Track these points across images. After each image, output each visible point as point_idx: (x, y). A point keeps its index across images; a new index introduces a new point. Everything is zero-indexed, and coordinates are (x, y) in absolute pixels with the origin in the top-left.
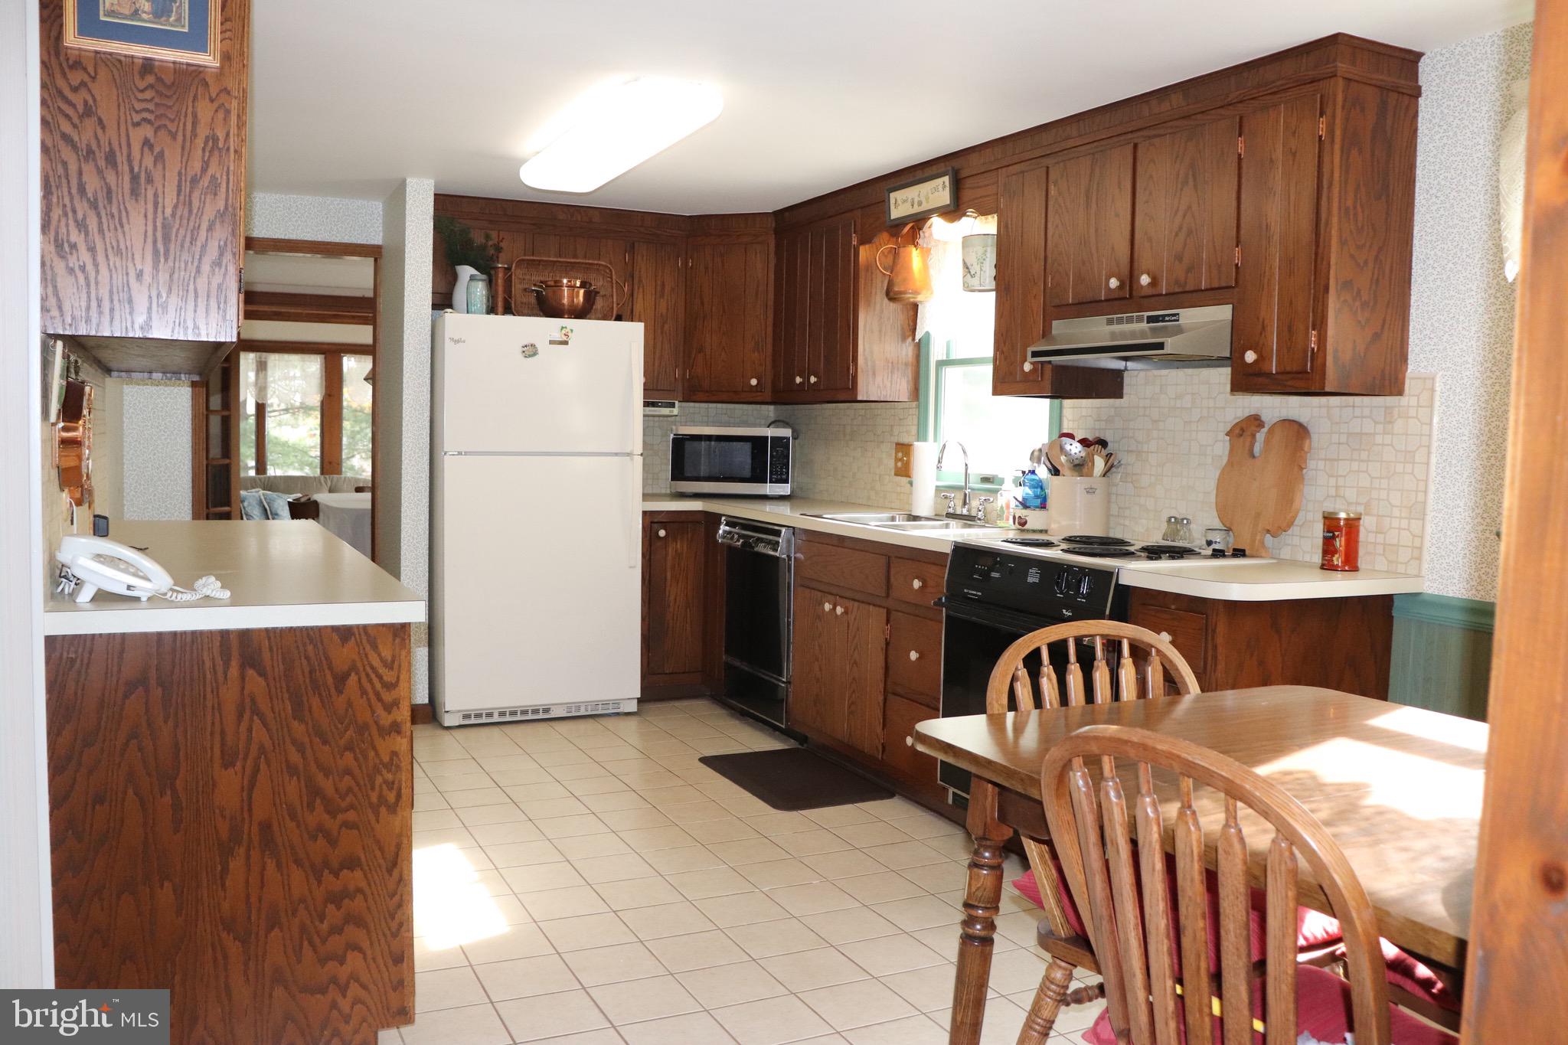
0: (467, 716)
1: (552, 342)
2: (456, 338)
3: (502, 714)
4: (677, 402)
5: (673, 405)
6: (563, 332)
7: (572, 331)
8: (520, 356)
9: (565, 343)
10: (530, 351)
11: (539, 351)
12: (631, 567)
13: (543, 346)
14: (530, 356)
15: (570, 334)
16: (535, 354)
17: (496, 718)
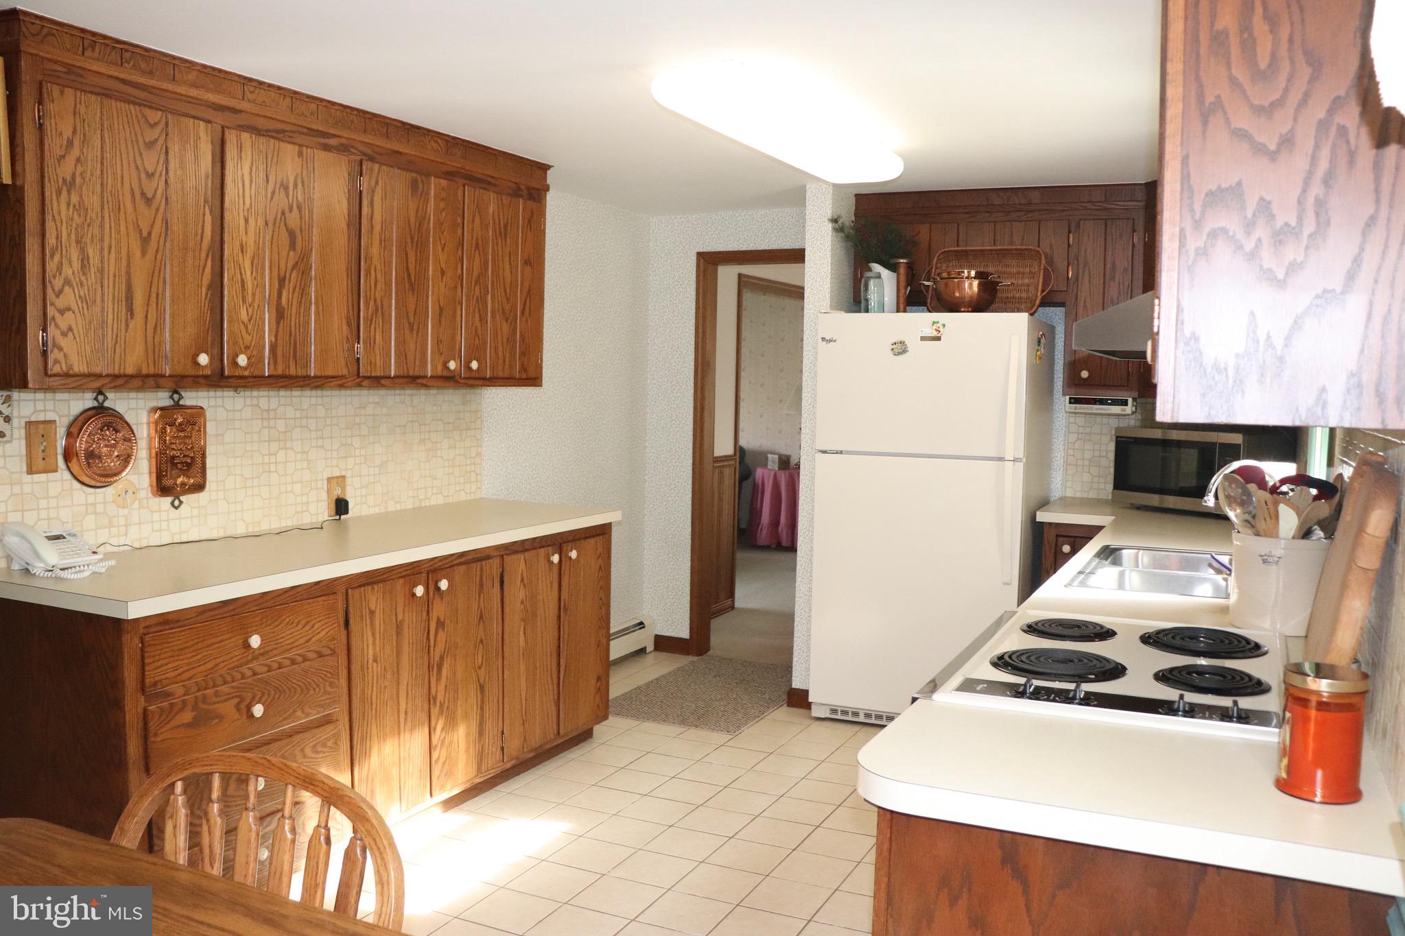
0: (834, 711)
1: (923, 339)
2: (827, 338)
3: (868, 715)
4: (1130, 400)
5: (1125, 403)
6: (934, 327)
7: (944, 325)
8: (891, 354)
9: (938, 339)
10: (900, 349)
11: (909, 349)
12: (1005, 584)
13: (913, 343)
14: (899, 354)
15: (941, 329)
16: (904, 351)
17: (861, 719)
